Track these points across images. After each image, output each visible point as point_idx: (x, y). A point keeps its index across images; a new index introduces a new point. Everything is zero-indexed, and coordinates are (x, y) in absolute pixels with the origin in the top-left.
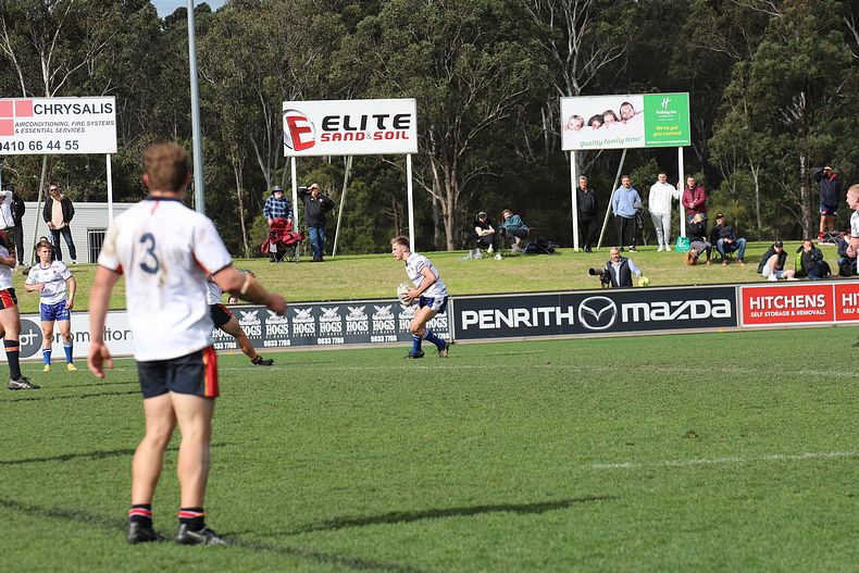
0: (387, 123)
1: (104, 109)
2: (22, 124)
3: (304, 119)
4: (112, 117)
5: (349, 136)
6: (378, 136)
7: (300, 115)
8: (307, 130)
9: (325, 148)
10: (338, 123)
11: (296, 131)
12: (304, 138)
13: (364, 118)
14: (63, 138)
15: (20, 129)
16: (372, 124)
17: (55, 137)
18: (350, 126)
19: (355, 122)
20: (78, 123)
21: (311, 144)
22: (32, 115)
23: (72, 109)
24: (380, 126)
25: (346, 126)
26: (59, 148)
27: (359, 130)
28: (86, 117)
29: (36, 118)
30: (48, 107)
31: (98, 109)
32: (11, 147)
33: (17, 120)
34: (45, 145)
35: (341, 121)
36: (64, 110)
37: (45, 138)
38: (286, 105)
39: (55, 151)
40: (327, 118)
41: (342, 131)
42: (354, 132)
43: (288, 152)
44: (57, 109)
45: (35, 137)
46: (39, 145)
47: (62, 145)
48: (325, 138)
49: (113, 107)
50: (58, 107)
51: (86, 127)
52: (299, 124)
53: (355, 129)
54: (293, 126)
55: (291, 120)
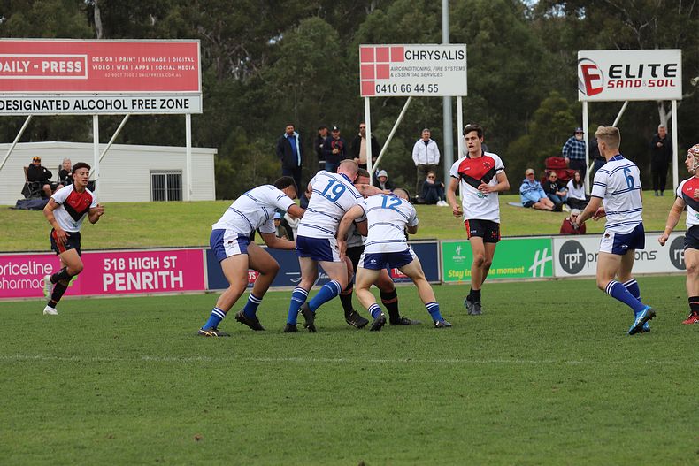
0: (659, 71)
1: (458, 56)
2: (396, 68)
3: (595, 67)
4: (464, 63)
5: (629, 83)
6: (651, 84)
7: (592, 64)
8: (597, 77)
9: (608, 95)
10: (620, 71)
11: (589, 78)
12: (595, 84)
13: (641, 67)
14: (426, 81)
15: (394, 72)
16: (647, 71)
17: (420, 81)
18: (631, 74)
19: (634, 71)
20: (438, 69)
21: (599, 90)
22: (403, 61)
23: (433, 55)
24: (654, 75)
25: (627, 75)
26: (423, 90)
27: (637, 78)
28: (444, 63)
29: (406, 63)
30: (416, 53)
31: (453, 56)
32: (387, 89)
33: (392, 64)
34: (413, 87)
35: (623, 69)
36: (427, 56)
37: (413, 82)
38: (581, 54)
39: (420, 94)
40: (613, 66)
41: (624, 79)
42: (633, 80)
43: (583, 97)
44: (422, 55)
45: (406, 80)
46: (408, 88)
47: (426, 88)
48: (611, 85)
49: (465, 54)
50: (423, 53)
51: (443, 71)
52: (591, 72)
53: (634, 77)
54: (586, 73)
55: (585, 68)
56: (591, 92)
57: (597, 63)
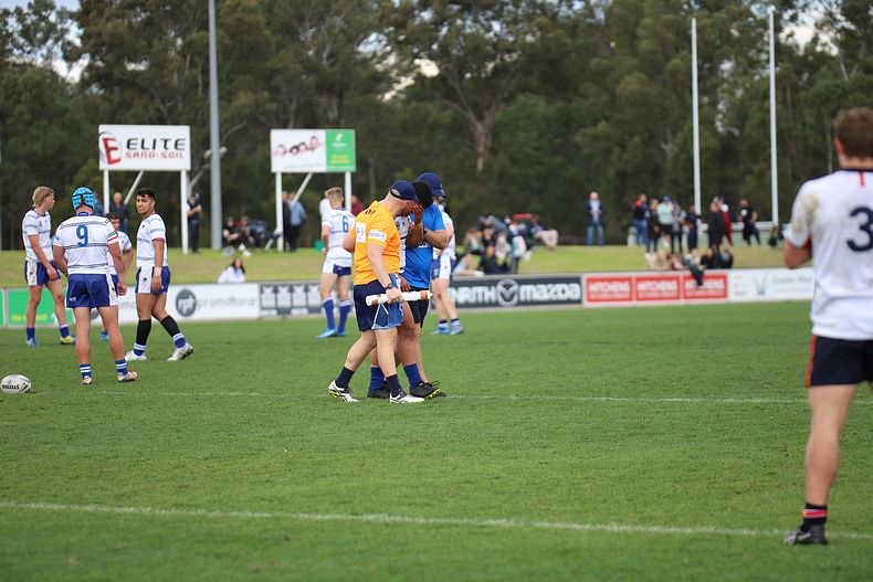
0: (171, 145)
3: (113, 140)
5: (144, 155)
6: (164, 156)
7: (111, 137)
8: (115, 149)
9: (126, 164)
10: (137, 144)
11: (109, 150)
12: (114, 155)
13: (155, 141)
16: (160, 145)
18: (145, 146)
19: (148, 144)
21: (118, 160)
24: (166, 148)
25: (143, 147)
27: (151, 150)
35: (139, 143)
38: (102, 128)
40: (130, 139)
41: (140, 150)
42: (148, 152)
43: (104, 165)
48: (128, 155)
52: (111, 144)
53: (148, 149)
54: (106, 145)
55: (106, 140)
56: (111, 162)
57: (116, 136)
